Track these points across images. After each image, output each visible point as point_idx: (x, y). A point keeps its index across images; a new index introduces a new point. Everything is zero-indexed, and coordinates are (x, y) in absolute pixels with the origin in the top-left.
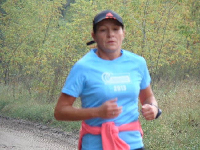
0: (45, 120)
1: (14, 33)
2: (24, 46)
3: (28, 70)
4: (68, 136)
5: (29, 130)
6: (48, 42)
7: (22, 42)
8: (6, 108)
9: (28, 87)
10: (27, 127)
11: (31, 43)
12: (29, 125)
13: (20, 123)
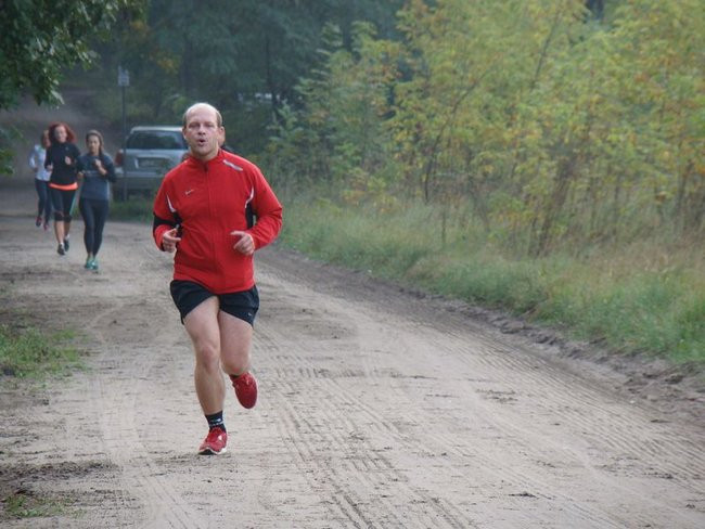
0: (518, 305)
1: (454, 59)
2: (482, 95)
3: (488, 162)
4: (576, 353)
5: (472, 330)
6: (545, 86)
7: (476, 83)
8: (421, 265)
9: (483, 212)
10: (470, 322)
11: (501, 89)
12: (475, 316)
13: (451, 310)
